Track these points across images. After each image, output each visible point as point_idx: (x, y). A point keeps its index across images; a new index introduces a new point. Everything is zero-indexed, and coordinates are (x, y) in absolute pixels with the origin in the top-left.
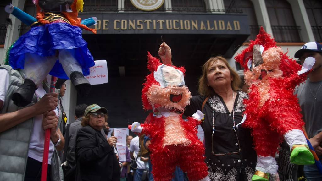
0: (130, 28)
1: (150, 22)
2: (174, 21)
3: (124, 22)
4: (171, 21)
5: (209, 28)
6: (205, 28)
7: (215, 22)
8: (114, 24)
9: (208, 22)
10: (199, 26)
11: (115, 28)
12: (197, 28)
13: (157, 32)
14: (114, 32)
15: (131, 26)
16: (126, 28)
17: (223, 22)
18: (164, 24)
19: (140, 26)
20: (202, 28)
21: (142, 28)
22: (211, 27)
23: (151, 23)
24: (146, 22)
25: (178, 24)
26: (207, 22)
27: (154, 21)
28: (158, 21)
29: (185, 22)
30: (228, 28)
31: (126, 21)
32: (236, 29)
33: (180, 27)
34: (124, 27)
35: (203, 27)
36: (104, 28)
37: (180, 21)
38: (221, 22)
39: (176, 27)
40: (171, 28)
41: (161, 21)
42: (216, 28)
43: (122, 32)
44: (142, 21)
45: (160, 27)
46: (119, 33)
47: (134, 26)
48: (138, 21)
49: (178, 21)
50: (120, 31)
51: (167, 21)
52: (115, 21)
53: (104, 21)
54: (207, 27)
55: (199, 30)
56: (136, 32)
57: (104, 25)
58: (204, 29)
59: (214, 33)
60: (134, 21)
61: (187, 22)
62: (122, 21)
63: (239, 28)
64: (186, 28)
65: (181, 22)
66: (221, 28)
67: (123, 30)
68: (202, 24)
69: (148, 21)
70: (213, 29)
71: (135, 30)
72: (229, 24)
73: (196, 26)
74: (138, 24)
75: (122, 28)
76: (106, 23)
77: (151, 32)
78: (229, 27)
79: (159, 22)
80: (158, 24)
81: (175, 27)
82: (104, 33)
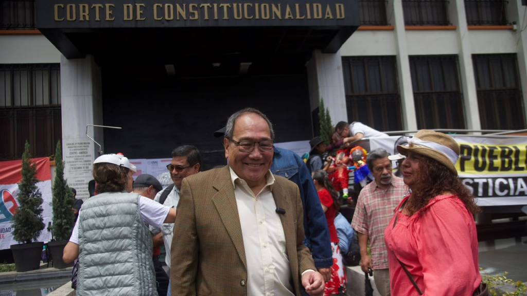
0: (178, 19)
1: (208, 6)
2: (246, 5)
3: (169, 6)
4: (240, 5)
5: (298, 17)
6: (291, 16)
7: (308, 6)
8: (153, 10)
9: (297, 5)
10: (283, 13)
11: (155, 18)
12: (280, 17)
13: (221, 24)
14: (154, 25)
15: (180, 14)
16: (172, 18)
17: (320, 6)
18: (230, 10)
19: (193, 14)
20: (287, 17)
21: (196, 17)
22: (301, 16)
23: (211, 9)
24: (203, 6)
25: (251, 11)
26: (295, 6)
27: (215, 5)
28: (221, 5)
29: (262, 6)
30: (326, 16)
31: (172, 6)
32: (338, 17)
33: (255, 16)
34: (169, 16)
35: (289, 14)
36: (138, 18)
37: (254, 6)
38: (317, 6)
39: (249, 15)
40: (240, 18)
41: (225, 6)
42: (309, 17)
43: (166, 25)
44: (196, 5)
45: (223, 16)
46: (162, 26)
47: (184, 14)
48: (191, 5)
49: (251, 5)
50: (163, 23)
51: (235, 5)
52: (155, 6)
53: (138, 5)
54: (295, 15)
55: (283, 19)
56: (188, 25)
57: (139, 12)
58: (290, 18)
59: (305, 24)
60: (184, 5)
61: (265, 6)
62: (166, 5)
63: (343, 17)
64: (263, 17)
65: (257, 5)
66: (315, 17)
67: (168, 21)
68: (288, 9)
69: (206, 5)
70: (303, 18)
71: (185, 20)
72: (328, 9)
73: (279, 14)
74: (191, 10)
75: (167, 18)
76: (140, 10)
77: (211, 24)
78: (328, 14)
79: (223, 6)
80: (220, 10)
81: (246, 16)
82: (140, 25)
